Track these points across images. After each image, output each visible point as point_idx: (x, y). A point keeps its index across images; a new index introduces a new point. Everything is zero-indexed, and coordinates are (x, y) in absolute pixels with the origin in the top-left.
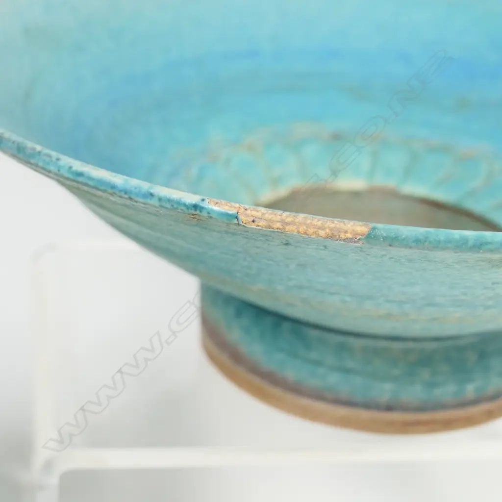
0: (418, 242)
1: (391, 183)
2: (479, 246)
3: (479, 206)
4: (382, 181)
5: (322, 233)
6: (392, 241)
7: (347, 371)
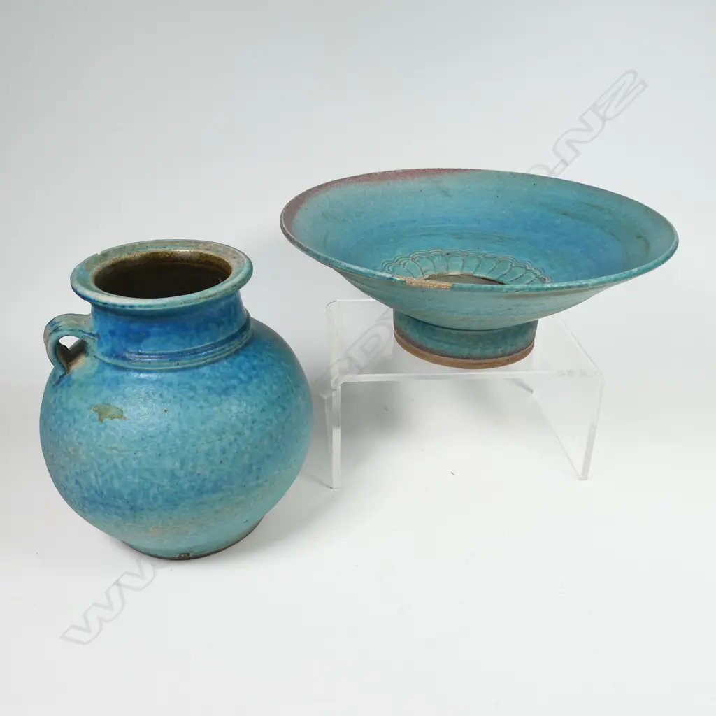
0: (469, 289)
1: (471, 272)
2: (492, 290)
3: (502, 280)
4: (466, 271)
5: (435, 287)
6: (461, 289)
7: (450, 344)
